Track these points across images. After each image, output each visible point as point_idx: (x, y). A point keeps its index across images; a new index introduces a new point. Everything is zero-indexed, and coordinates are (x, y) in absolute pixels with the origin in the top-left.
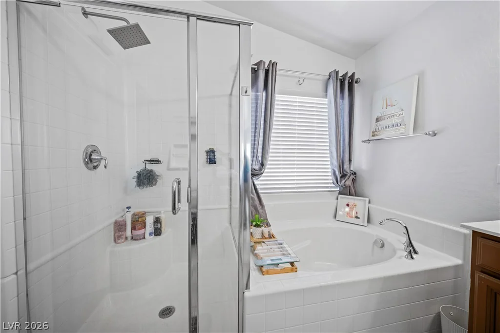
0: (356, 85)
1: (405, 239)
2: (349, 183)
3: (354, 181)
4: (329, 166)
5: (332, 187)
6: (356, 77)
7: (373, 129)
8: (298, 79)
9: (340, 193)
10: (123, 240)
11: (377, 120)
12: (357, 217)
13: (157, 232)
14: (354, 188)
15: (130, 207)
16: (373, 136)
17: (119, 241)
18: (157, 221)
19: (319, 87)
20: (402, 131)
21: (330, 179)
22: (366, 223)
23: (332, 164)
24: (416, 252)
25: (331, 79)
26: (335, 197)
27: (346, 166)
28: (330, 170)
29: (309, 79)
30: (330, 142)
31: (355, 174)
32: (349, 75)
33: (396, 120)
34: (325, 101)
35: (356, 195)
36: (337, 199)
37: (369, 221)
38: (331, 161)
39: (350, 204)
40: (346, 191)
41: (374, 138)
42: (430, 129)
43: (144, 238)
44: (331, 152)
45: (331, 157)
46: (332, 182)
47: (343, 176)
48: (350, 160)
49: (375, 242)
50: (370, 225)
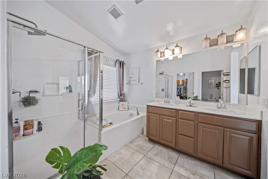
0: (124, 65)
1: (136, 112)
2: (123, 97)
3: (124, 97)
4: (117, 92)
5: (117, 99)
6: (124, 62)
7: (129, 80)
8: (106, 59)
9: (120, 101)
10: (19, 137)
11: (130, 78)
12: (125, 108)
13: (40, 129)
14: (124, 99)
15: (18, 119)
16: (129, 82)
17: (16, 138)
18: (39, 123)
19: (113, 63)
20: (136, 82)
21: (117, 96)
22: (127, 110)
23: (118, 91)
24: (139, 114)
25: (117, 62)
26: (118, 103)
27: (122, 92)
28: (117, 93)
29: (110, 60)
30: (117, 83)
31: (124, 94)
32: (122, 61)
33: (134, 79)
34: (115, 69)
35: (125, 101)
36: (119, 103)
37: (128, 109)
38: (117, 90)
39: (123, 104)
40: (122, 100)
41: (129, 83)
42: (141, 82)
43: (32, 133)
44: (117, 87)
45: (117, 89)
46: (117, 97)
47: (121, 95)
48: (123, 90)
49: (130, 115)
50: (129, 110)
